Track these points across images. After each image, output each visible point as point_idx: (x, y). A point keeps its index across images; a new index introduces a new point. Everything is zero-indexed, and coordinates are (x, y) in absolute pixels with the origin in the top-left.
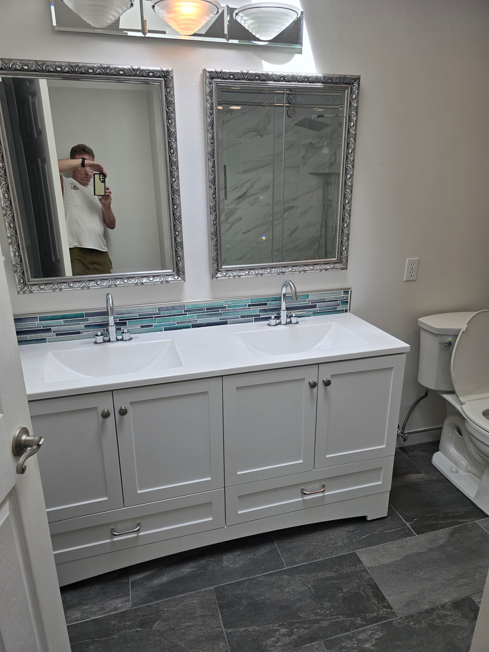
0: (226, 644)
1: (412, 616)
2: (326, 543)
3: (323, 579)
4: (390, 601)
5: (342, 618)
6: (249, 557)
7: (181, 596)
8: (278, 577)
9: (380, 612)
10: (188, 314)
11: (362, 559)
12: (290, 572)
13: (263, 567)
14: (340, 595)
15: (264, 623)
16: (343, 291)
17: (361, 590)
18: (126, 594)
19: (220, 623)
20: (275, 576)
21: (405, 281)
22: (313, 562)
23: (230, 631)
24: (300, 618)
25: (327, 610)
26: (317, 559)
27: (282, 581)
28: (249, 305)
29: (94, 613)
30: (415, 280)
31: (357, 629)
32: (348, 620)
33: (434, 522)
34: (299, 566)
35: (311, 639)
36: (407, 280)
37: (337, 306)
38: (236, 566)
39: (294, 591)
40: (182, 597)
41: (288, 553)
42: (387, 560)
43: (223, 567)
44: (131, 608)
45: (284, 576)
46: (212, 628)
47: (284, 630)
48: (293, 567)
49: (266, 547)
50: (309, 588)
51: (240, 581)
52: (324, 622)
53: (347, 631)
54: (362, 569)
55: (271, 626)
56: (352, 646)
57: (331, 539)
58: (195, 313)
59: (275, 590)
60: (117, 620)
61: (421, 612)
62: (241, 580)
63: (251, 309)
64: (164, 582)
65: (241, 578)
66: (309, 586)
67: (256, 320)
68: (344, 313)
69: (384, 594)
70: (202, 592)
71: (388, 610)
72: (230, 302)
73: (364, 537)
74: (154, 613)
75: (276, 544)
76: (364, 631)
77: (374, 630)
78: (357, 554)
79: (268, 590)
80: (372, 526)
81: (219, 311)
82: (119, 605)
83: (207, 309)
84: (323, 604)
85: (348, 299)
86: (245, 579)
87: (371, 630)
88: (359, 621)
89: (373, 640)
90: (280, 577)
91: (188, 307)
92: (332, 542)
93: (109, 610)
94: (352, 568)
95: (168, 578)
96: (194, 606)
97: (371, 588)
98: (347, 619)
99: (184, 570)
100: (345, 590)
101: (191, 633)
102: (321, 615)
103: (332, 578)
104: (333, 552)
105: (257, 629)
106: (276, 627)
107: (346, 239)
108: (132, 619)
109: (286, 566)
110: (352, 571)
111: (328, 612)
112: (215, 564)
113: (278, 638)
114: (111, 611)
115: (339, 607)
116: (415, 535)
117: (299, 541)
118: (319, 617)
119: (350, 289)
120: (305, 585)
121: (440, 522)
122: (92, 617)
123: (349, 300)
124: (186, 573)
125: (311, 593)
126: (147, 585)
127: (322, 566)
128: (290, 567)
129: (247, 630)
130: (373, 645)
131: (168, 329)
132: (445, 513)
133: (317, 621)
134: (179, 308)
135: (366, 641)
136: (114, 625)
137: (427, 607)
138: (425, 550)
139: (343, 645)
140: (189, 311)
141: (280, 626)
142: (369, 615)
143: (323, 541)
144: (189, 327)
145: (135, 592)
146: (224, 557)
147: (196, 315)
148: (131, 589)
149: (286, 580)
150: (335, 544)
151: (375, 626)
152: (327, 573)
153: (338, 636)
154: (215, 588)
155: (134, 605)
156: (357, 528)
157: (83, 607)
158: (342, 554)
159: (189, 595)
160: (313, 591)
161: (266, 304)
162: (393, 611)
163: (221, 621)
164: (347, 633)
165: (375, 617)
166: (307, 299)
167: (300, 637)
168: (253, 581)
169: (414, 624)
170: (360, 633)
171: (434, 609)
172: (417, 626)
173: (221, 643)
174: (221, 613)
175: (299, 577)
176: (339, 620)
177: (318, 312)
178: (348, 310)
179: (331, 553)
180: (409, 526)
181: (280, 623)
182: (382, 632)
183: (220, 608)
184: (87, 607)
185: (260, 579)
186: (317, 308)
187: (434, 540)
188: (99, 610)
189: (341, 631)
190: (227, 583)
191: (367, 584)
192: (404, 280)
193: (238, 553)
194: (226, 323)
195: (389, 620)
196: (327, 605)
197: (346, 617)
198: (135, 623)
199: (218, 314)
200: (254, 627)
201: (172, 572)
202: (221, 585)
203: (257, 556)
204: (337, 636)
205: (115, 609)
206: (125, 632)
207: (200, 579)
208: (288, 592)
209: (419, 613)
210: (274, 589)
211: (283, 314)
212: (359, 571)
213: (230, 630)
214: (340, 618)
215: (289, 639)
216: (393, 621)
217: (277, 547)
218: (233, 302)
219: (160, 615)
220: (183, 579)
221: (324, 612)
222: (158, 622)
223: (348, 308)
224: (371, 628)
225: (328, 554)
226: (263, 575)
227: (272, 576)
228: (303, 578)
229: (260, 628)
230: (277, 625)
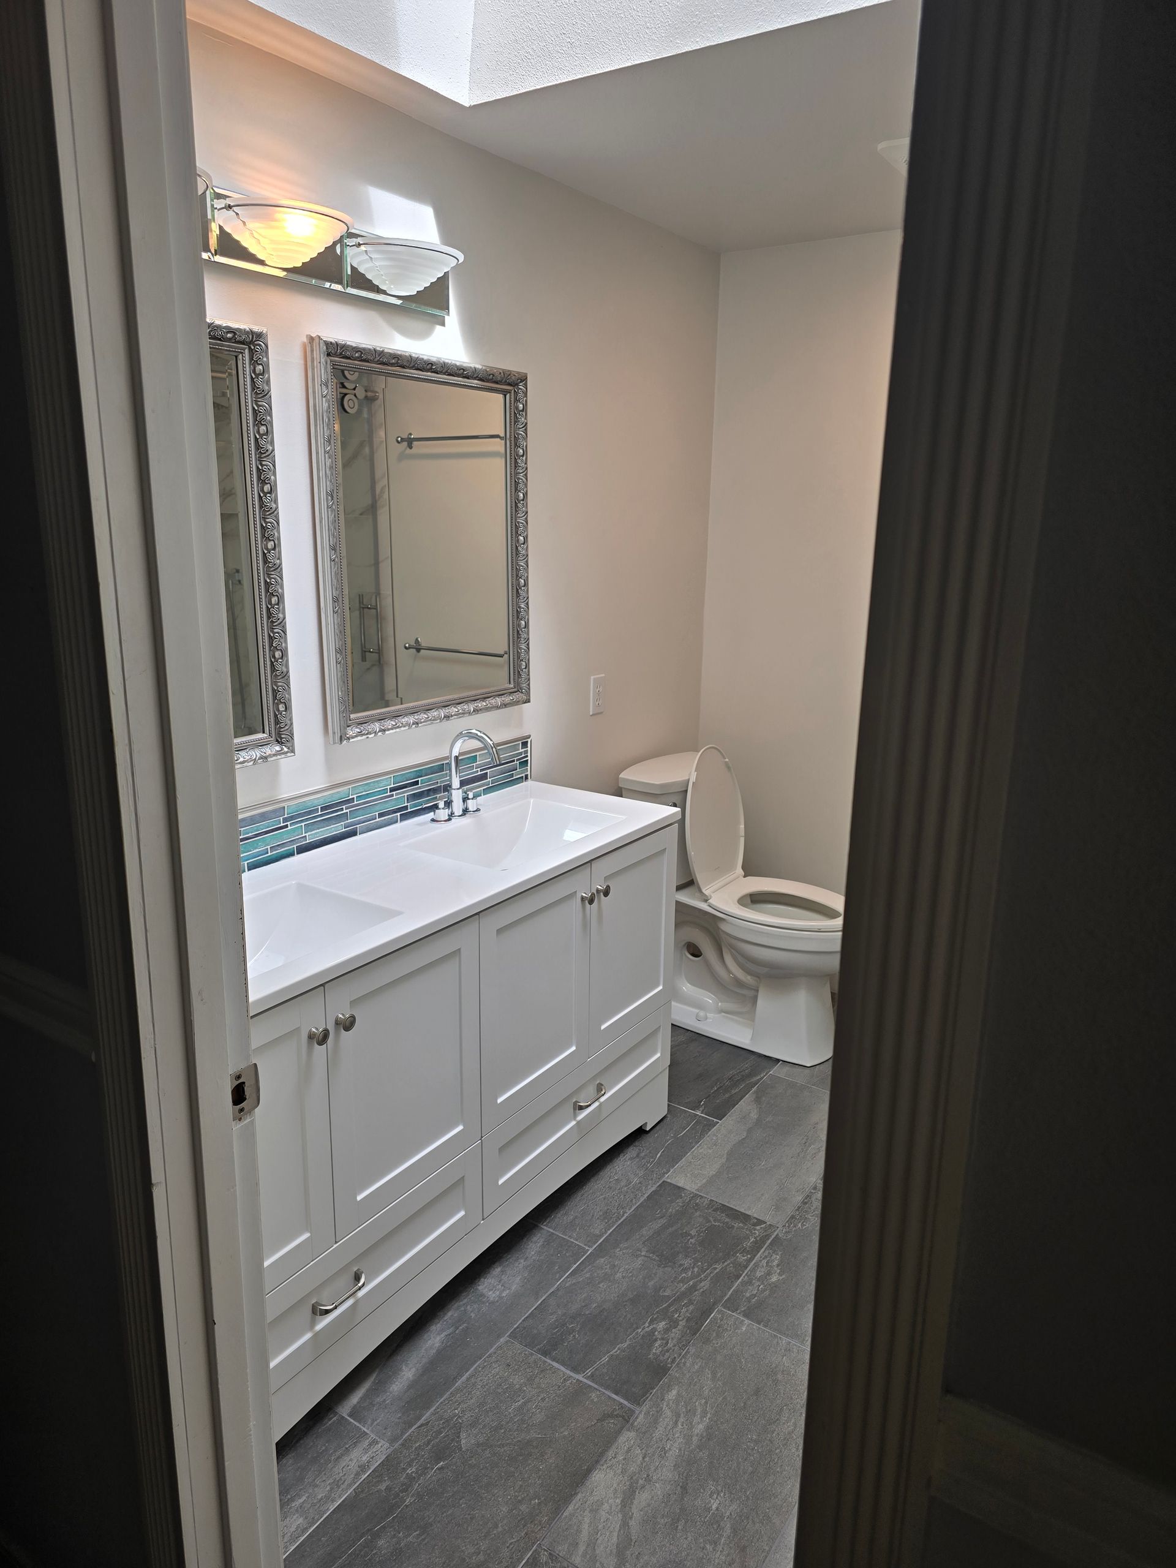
0: (599, 1391)
1: (793, 1217)
2: (615, 1189)
3: (654, 1234)
4: (755, 1215)
5: (719, 1267)
6: (521, 1266)
7: (464, 1378)
8: (590, 1267)
9: (755, 1233)
10: (289, 825)
11: (680, 1185)
12: (601, 1251)
13: (556, 1268)
14: (692, 1241)
15: (628, 1333)
16: (520, 742)
17: (712, 1220)
18: (358, 1436)
19: (565, 1373)
20: (585, 1268)
21: (591, 716)
22: (620, 1222)
23: (590, 1373)
24: (669, 1297)
25: (693, 1268)
26: (623, 1215)
27: (602, 1268)
28: (392, 790)
29: (328, 1498)
30: (602, 713)
31: (747, 1268)
32: (728, 1265)
33: (727, 1096)
34: (606, 1237)
35: (705, 1313)
36: (594, 713)
37: (514, 772)
38: (513, 1288)
39: (629, 1271)
40: (468, 1379)
41: (576, 1229)
42: (711, 1170)
43: (493, 1303)
44: (392, 1449)
45: (598, 1262)
46: (559, 1387)
47: (662, 1325)
48: (600, 1243)
49: (535, 1239)
50: (645, 1256)
51: (540, 1304)
52: (702, 1284)
53: (738, 1277)
54: (691, 1196)
55: (640, 1330)
56: (758, 1290)
57: (617, 1179)
58: (302, 821)
59: (603, 1286)
60: (386, 1478)
61: (799, 1207)
62: (539, 1302)
63: (395, 797)
64: (411, 1378)
65: (537, 1299)
66: (643, 1254)
67: (404, 817)
68: (524, 783)
69: (742, 1210)
70: (495, 1353)
71: (762, 1226)
72: (361, 788)
73: (659, 1155)
74: (443, 1428)
75: (545, 1228)
76: (756, 1265)
77: (766, 1257)
78: (669, 1181)
79: (592, 1291)
80: (658, 1137)
81: (342, 809)
82: (364, 1459)
83: (323, 809)
84: (681, 1265)
85: (527, 756)
86: (544, 1298)
87: (764, 1259)
88: (742, 1258)
89: (776, 1269)
90: (593, 1267)
91: (290, 811)
92: (623, 1184)
93: (352, 1476)
94: (677, 1201)
95: (414, 1370)
96: (500, 1378)
97: (723, 1213)
98: (726, 1264)
99: (430, 1342)
100: (693, 1232)
101: (532, 1413)
102: (692, 1279)
103: (664, 1228)
104: (635, 1195)
105: (624, 1346)
106: (648, 1327)
107: (525, 648)
108: (412, 1460)
109: (589, 1247)
110: (680, 1205)
111: (696, 1270)
112: (476, 1306)
113: (662, 1339)
114: (358, 1474)
115: (704, 1256)
116: (718, 1122)
117: (576, 1206)
118: (691, 1283)
119: (529, 738)
120: (637, 1256)
121: (733, 1092)
122: (332, 1506)
123: (529, 758)
124: (437, 1345)
125: (654, 1260)
126: (384, 1401)
127: (636, 1221)
128: (595, 1246)
129: (612, 1355)
130: (780, 1274)
131: (254, 865)
132: (730, 1079)
133: (693, 1288)
134: (274, 816)
135: (769, 1274)
136: (389, 1489)
137: (800, 1198)
138: (745, 1134)
139: (749, 1295)
140: (292, 818)
141: (651, 1323)
142: (748, 1244)
143: (610, 1188)
144: (292, 854)
145: (372, 1424)
146: (480, 1288)
147: (303, 824)
148: (360, 1423)
149: (606, 1265)
150: (629, 1184)
151: (764, 1252)
152: (651, 1225)
153: (733, 1288)
154: (510, 1336)
155: (393, 1440)
156: (640, 1149)
157: (293, 1505)
158: (649, 1192)
159: (476, 1368)
160: (655, 1257)
161: (417, 783)
162: (768, 1223)
163: (562, 1368)
164: (740, 1280)
165: (756, 1242)
166: (474, 764)
167: (688, 1320)
168: (560, 1293)
169: (803, 1225)
170: (753, 1270)
171: (808, 1196)
172: (807, 1226)
173: (590, 1395)
174: (554, 1360)
175: (620, 1251)
176: (718, 1270)
177: (491, 785)
178: (529, 775)
179: (635, 1198)
180: (702, 1115)
181: (649, 1320)
182: (777, 1254)
183: (545, 1353)
184: (301, 1501)
185: (567, 1285)
186: (489, 780)
187: (744, 1117)
188: (332, 1489)
189: (732, 1282)
190: (523, 1319)
191: (713, 1211)
192: (591, 714)
193: (498, 1269)
194: (353, 833)
195: (773, 1237)
196: (687, 1262)
197: (724, 1262)
198: (424, 1461)
199: (340, 818)
200: (618, 1346)
201: (412, 1358)
202: (515, 1326)
203: (533, 1258)
204: (732, 1290)
205: (363, 1468)
206: (419, 1484)
207: (472, 1338)
208: (624, 1277)
209: (798, 1210)
210: (601, 1285)
211: (457, 796)
212: (690, 1201)
213: (588, 1371)
214: (716, 1268)
215: (678, 1330)
216: (778, 1235)
217: (551, 1231)
218: (366, 787)
219: (456, 1424)
220: (442, 1356)
221: (692, 1272)
222: (463, 1435)
223: (529, 773)
224: (761, 1257)
225: (632, 1201)
226: (567, 1277)
227: (582, 1271)
228: (627, 1248)
229: (628, 1342)
230: (647, 1325)
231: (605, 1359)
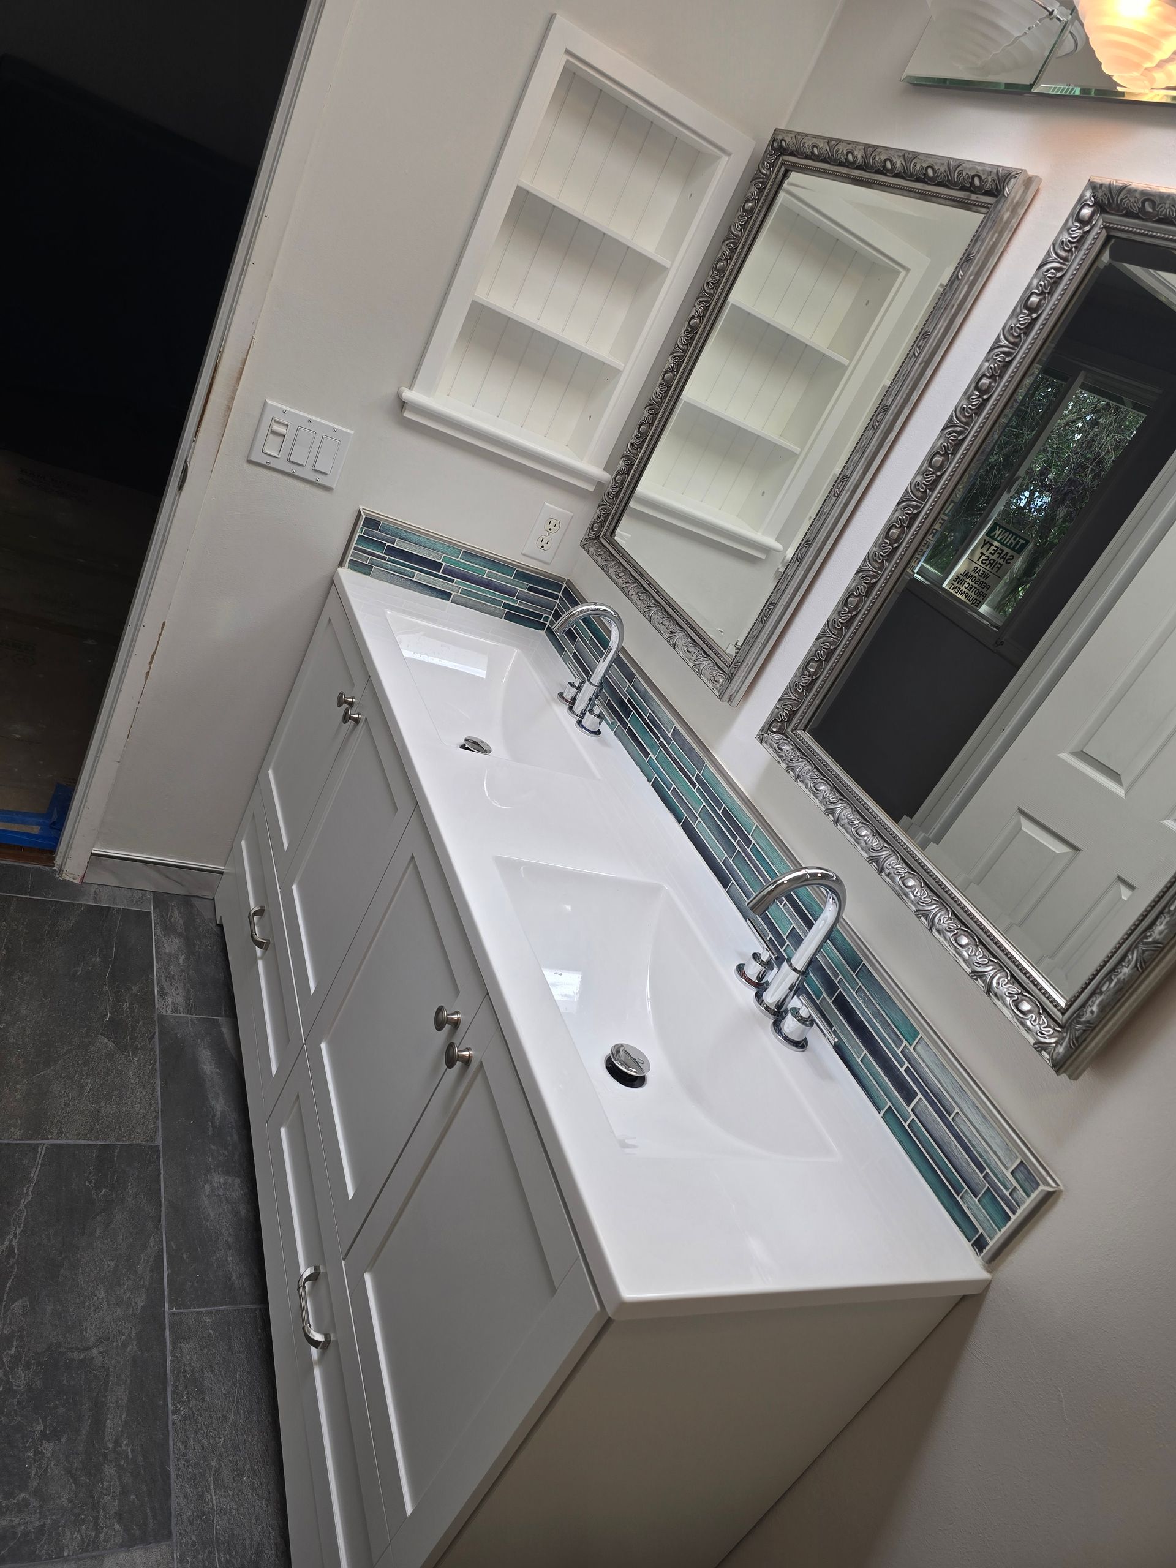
0: (15, 1140)
2: (226, 1451)
3: (105, 1397)
7: (158, 1088)
8: (147, 1283)
10: (696, 787)
11: (139, 1552)
12: (152, 1318)
13: (185, 1256)
14: (38, 1428)
15: (31, 1219)
17: (32, 1500)
18: (192, 1009)
19: (67, 1138)
20: (151, 1276)
22: (169, 1390)
23: (39, 1150)
26: (174, 1405)
27: (131, 1290)
29: (164, 967)
34: (165, 1346)
38: (205, 1200)
39: (93, 1308)
40: (154, 1089)
41: (214, 1330)
43: (209, 1172)
44: (157, 1013)
45: (144, 1298)
46: (61, 1123)
48: (164, 1329)
49: (246, 1282)
50: (89, 1348)
51: (159, 1198)
54: (102, 1535)
55: (18, 1231)
57: (240, 1475)
59: (109, 1265)
60: (138, 995)
62: (163, 1200)
65: (169, 1203)
66: (95, 1352)
70: (154, 1123)
72: (765, 843)
74: (134, 1043)
75: (251, 1306)
78: (164, 1546)
79: (116, 1249)
82: (170, 999)
90: (143, 1286)
92: (226, 1473)
94: (116, 1503)
95: (208, 1073)
96: (126, 1103)
97: (26, 1534)
99: (222, 1101)
100: (48, 1447)
101: (66, 1089)
103: (98, 1425)
104: (188, 1461)
105: (23, 1200)
106: (11, 1241)
108: (133, 1012)
109: (174, 1314)
110: (107, 1499)
112: (221, 1158)
114: (162, 988)
117: (249, 1373)
120: (100, 1339)
124: (213, 1103)
125: (72, 1350)
126: (201, 1039)
127: (148, 1409)
128: (167, 1321)
129: (30, 1182)
136: (130, 988)
145: (192, 1021)
146: (238, 1181)
148: (201, 1017)
149: (130, 1298)
150: (215, 1481)
152: (121, 1416)
154: (156, 1146)
155: (162, 1018)
157: (183, 954)
158: (175, 1487)
159: (156, 1100)
160: (75, 1355)
163: (72, 1142)
168: (151, 1224)
173: (22, 1132)
174: (90, 1145)
175: (129, 1335)
179: (184, 1455)
181: (16, 1251)
183: (105, 1147)
184: (181, 958)
185: (152, 1240)
188: (170, 973)
190: (162, 1172)
193: (243, 1212)
194: (724, 881)
198: (123, 1014)
200: (31, 1197)
201: (221, 1082)
202: (161, 1160)
203: (223, 1252)
205: (164, 994)
206: (109, 1000)
207: (190, 1124)
208: (93, 1294)
210: (112, 1264)
213: (43, 1152)
217: (241, 1307)
219: (126, 1050)
222: (111, 1045)
225: (185, 1444)
226: (161, 1250)
227: (151, 1271)
228: (124, 1345)
229: (22, 1207)
230: (15, 1243)
231: (34, 1174)
